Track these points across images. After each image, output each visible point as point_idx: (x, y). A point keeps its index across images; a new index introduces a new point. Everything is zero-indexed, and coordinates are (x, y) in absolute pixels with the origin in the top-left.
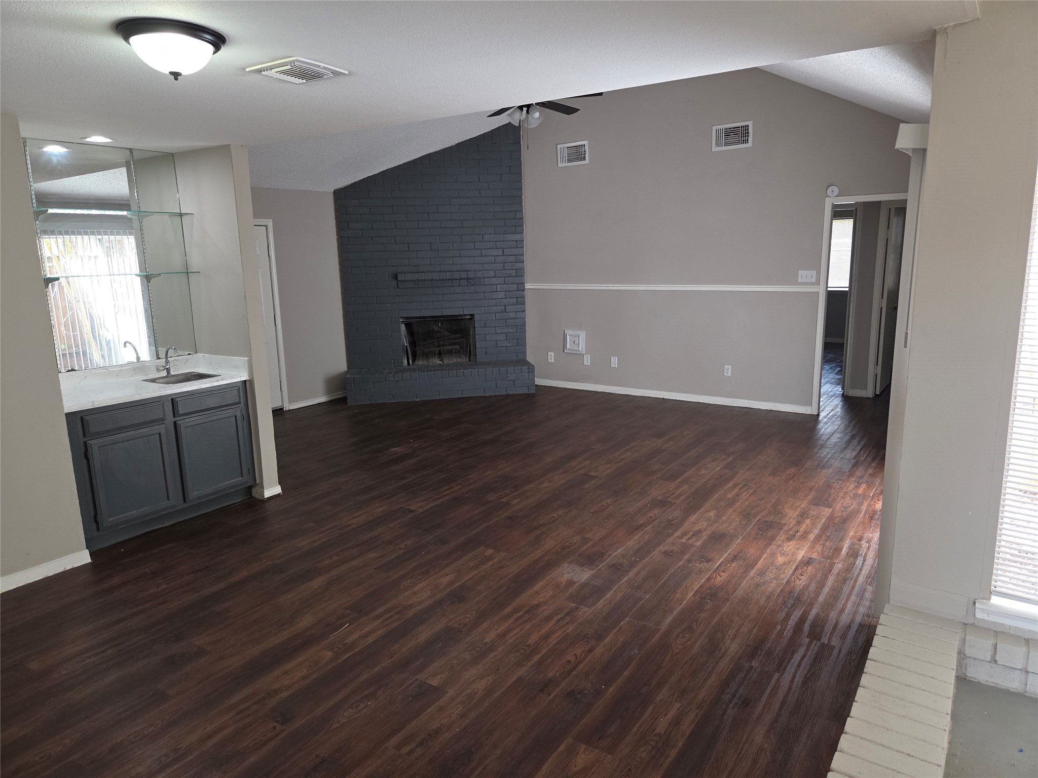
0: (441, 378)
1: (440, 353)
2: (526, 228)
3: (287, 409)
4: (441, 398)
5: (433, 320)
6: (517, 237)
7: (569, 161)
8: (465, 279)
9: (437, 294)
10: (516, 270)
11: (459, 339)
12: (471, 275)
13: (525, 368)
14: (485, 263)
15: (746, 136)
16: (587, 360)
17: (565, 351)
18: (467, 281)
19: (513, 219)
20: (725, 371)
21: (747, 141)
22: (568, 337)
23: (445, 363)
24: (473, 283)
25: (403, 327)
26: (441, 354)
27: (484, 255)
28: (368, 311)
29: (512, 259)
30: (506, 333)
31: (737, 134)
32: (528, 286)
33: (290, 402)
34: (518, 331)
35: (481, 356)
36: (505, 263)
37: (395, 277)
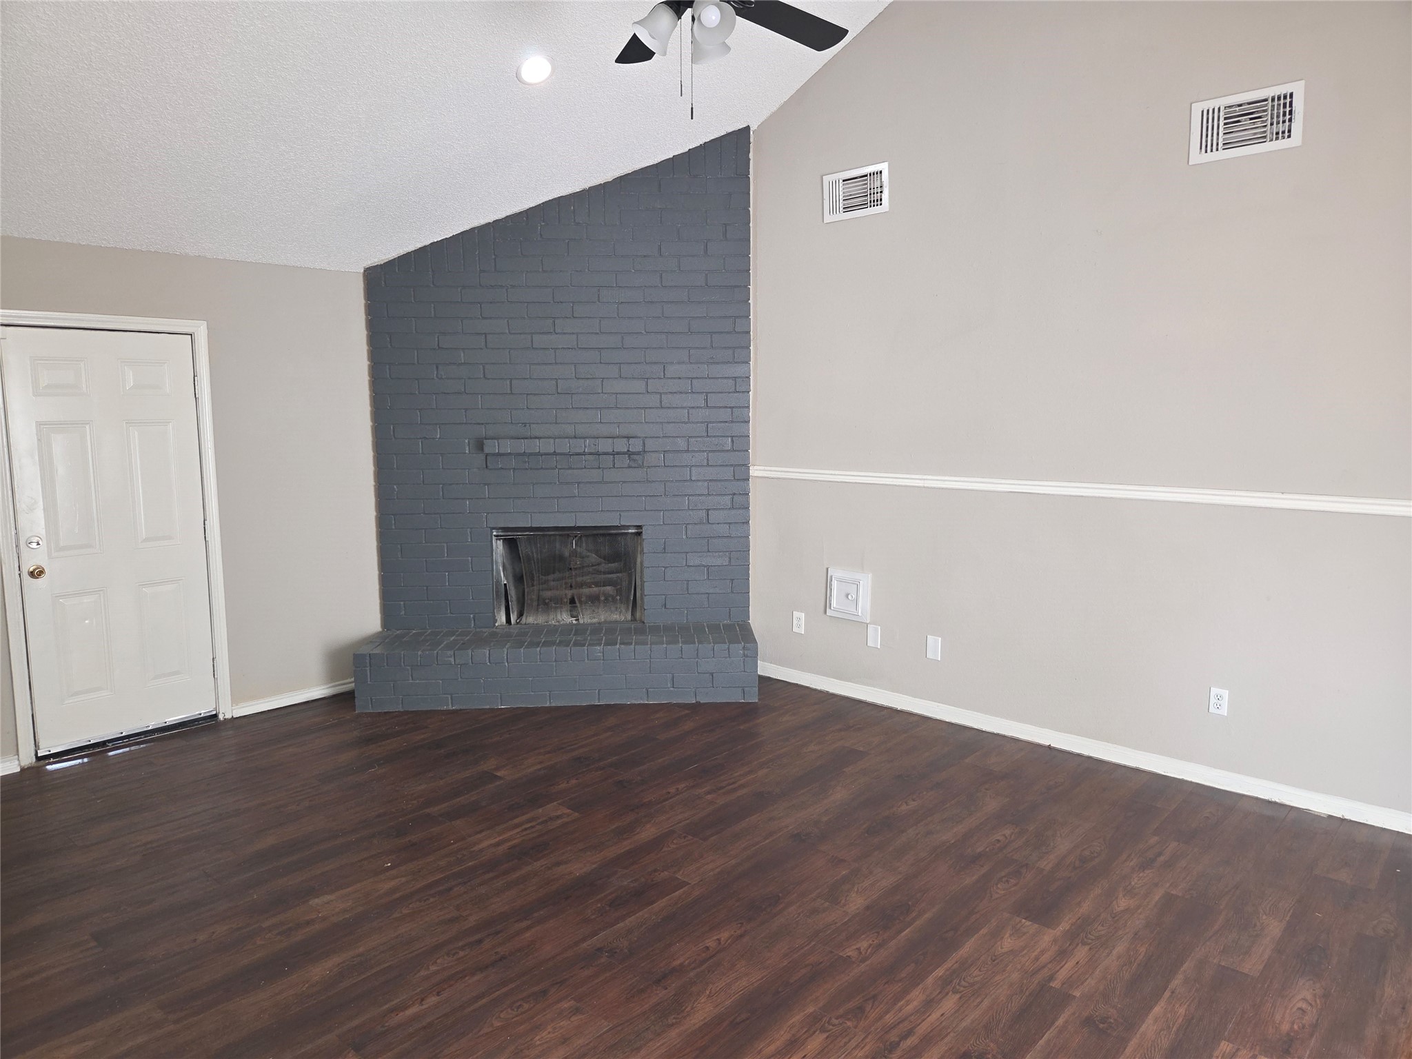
0: (556, 661)
1: (572, 601)
2: (756, 354)
3: (228, 716)
4: (553, 705)
5: (560, 535)
6: (738, 370)
7: (847, 209)
8: (624, 453)
9: (567, 483)
10: (732, 437)
11: (616, 573)
12: (636, 446)
13: (738, 648)
14: (668, 423)
15: (1284, 122)
16: (875, 637)
17: (829, 612)
18: (629, 456)
19: (728, 333)
20: (1213, 700)
21: (1287, 134)
22: (835, 583)
23: (581, 621)
24: (640, 462)
25: (499, 547)
26: (575, 603)
27: (668, 405)
28: (424, 513)
29: (725, 415)
30: (708, 567)
31: (1259, 117)
32: (755, 471)
33: (235, 700)
34: (733, 562)
35: (652, 611)
36: (711, 422)
37: (480, 445)
